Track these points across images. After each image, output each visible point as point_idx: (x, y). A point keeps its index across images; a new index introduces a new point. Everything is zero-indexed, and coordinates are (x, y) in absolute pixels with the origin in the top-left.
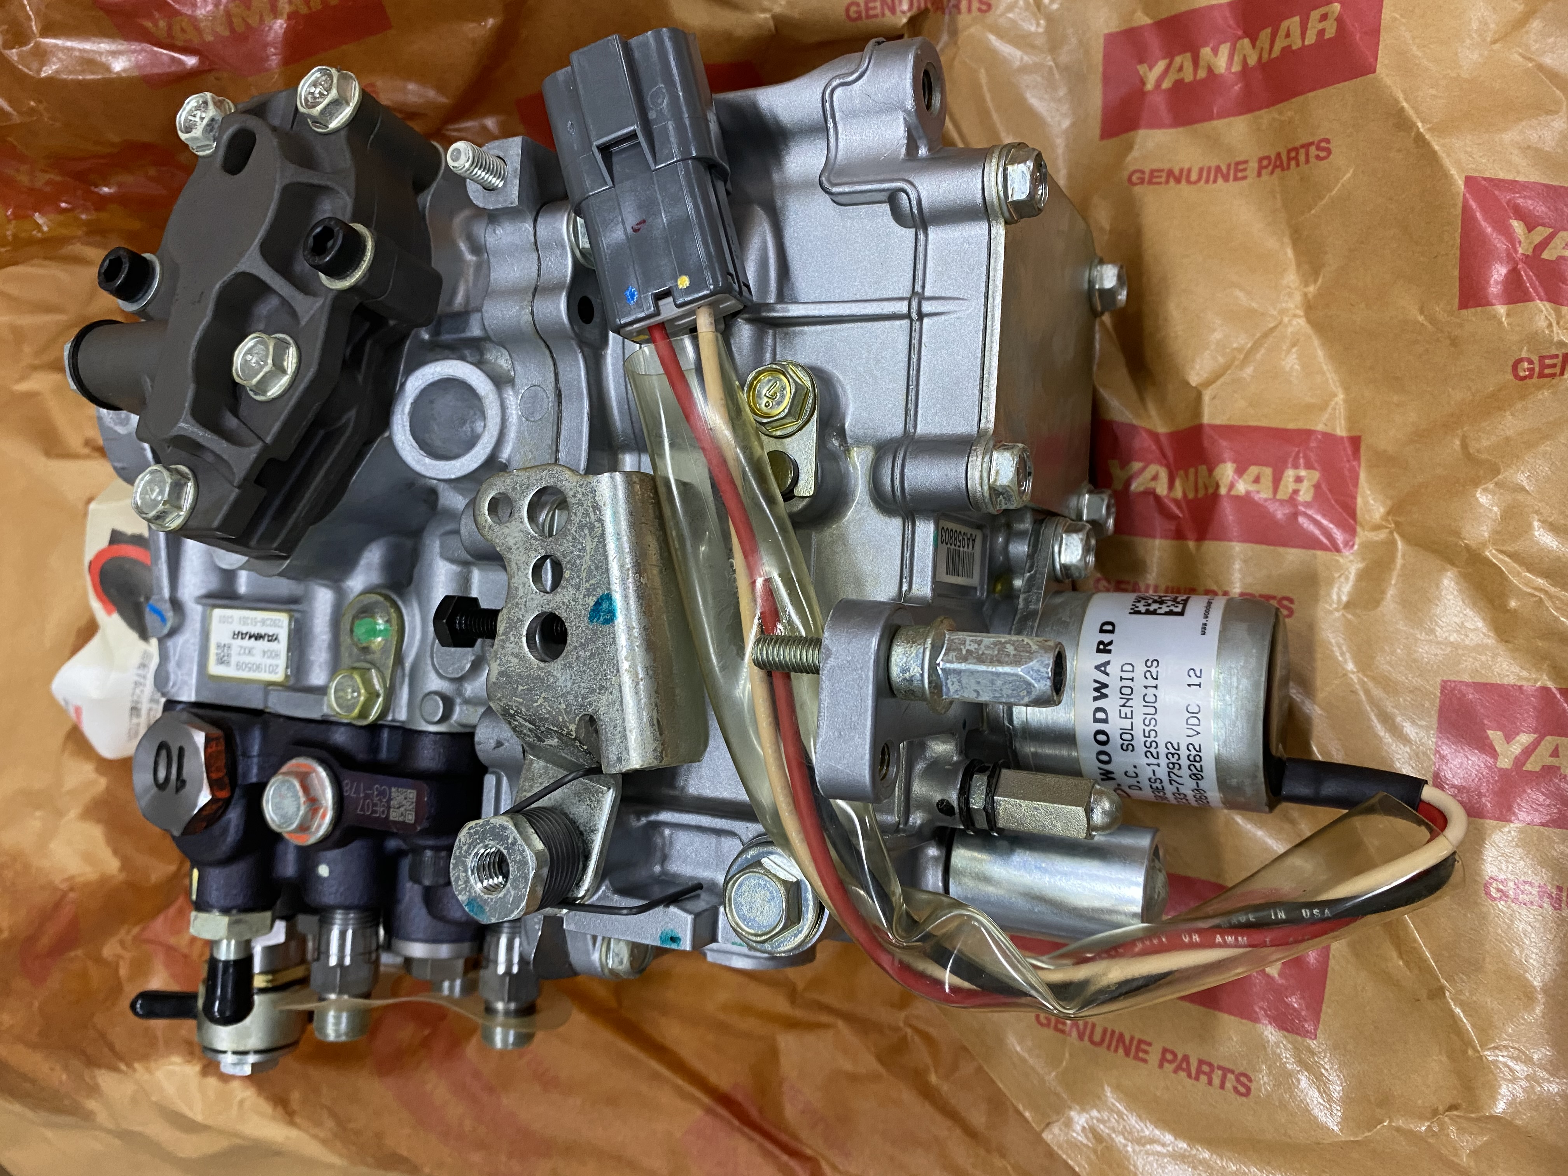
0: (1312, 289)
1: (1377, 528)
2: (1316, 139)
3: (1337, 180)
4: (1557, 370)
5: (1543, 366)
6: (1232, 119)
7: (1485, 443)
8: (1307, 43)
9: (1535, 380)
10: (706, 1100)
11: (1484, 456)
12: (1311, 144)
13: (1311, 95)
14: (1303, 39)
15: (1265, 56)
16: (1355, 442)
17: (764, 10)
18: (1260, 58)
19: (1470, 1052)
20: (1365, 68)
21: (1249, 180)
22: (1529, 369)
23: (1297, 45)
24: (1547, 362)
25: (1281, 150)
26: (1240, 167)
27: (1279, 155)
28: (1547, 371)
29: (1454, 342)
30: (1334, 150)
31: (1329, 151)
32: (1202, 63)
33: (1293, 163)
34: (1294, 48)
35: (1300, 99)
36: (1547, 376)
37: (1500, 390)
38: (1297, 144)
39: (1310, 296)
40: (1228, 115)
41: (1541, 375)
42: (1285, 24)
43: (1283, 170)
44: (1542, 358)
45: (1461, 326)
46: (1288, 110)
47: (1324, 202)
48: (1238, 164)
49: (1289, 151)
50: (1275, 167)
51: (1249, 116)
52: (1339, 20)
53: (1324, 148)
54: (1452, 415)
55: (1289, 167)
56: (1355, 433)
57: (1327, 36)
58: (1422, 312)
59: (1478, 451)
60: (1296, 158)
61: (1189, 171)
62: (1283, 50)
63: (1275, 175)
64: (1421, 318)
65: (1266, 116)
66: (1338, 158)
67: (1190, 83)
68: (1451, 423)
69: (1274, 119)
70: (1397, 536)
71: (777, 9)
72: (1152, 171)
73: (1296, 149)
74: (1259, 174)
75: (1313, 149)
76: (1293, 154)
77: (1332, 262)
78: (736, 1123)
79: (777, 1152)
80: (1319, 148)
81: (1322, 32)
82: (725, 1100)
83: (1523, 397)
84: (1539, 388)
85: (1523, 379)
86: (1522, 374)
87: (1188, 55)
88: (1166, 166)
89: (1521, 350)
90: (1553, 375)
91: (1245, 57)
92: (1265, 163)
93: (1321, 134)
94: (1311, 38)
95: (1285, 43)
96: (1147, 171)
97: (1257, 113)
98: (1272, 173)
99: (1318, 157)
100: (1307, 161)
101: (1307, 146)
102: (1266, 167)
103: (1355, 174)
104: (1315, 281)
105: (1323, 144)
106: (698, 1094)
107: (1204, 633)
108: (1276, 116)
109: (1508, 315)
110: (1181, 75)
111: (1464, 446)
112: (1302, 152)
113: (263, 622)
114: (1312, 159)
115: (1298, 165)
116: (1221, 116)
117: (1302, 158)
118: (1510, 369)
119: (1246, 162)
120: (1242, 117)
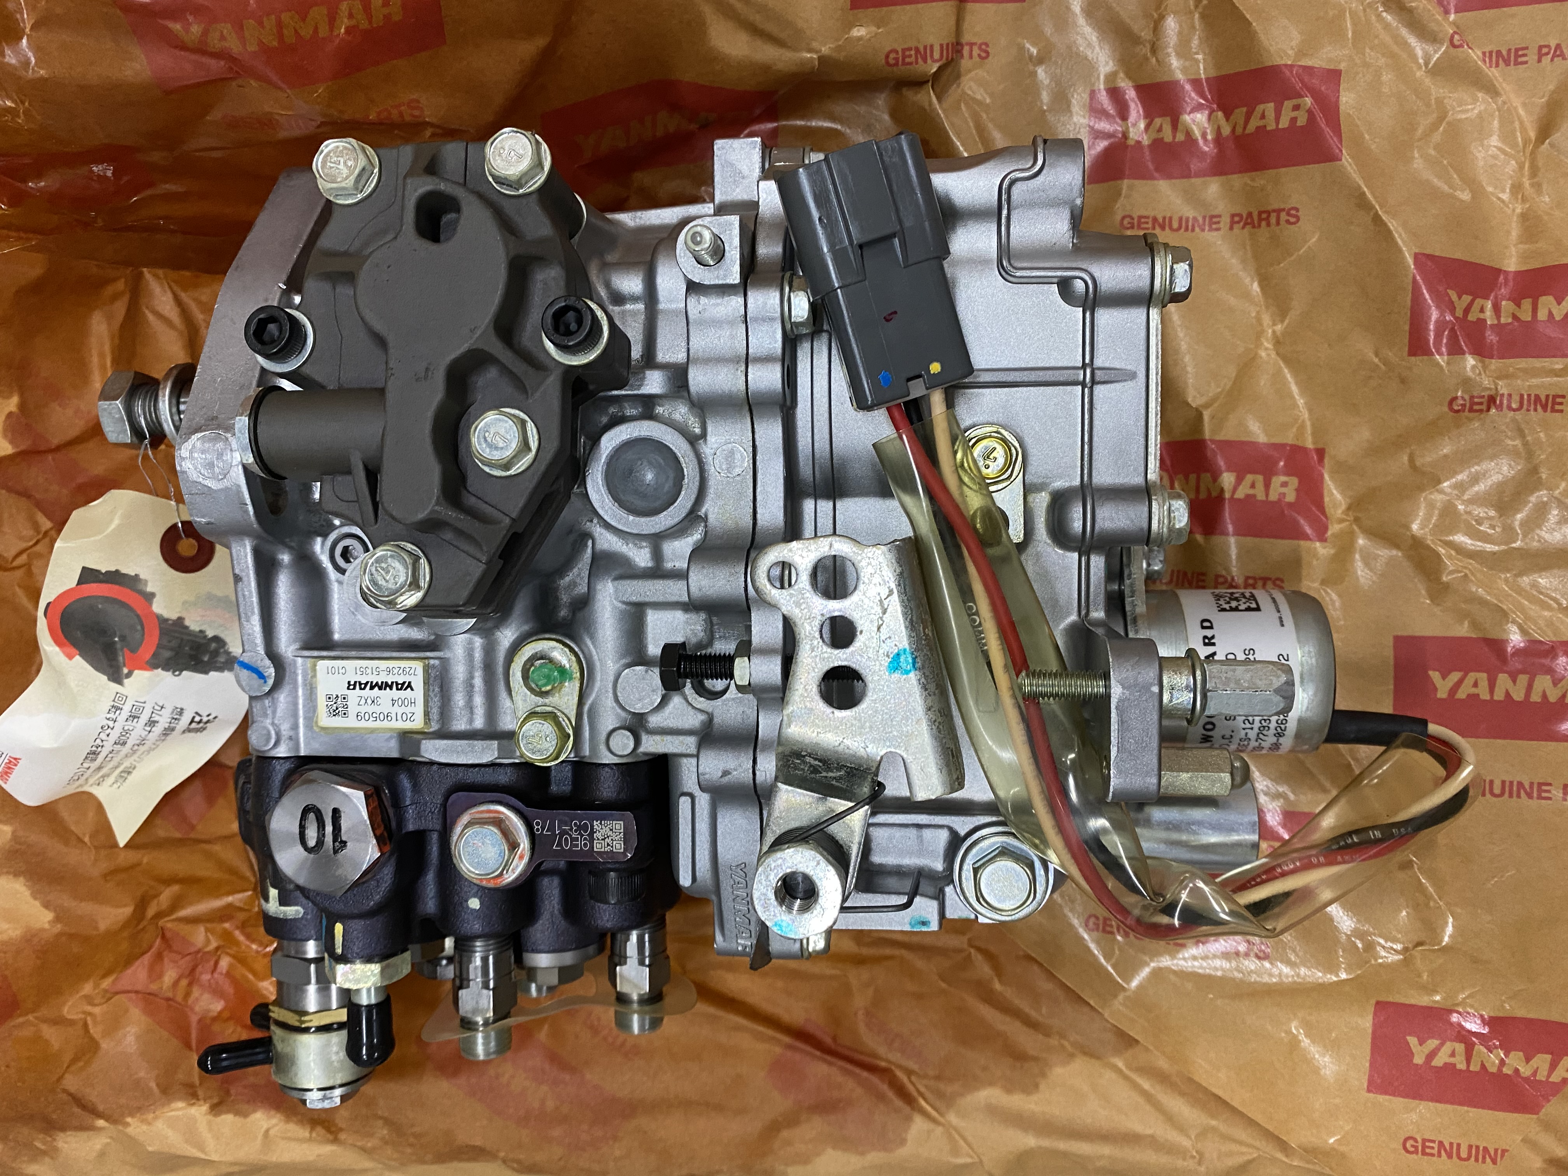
0: (1279, 328)
1: (1341, 521)
2: (1288, 206)
3: (1306, 242)
4: (1484, 407)
5: (1473, 404)
6: (1208, 178)
7: (1428, 459)
8: (1280, 126)
9: (1466, 413)
10: (787, 1039)
11: (1429, 469)
12: (1283, 210)
13: (1283, 170)
14: (1277, 123)
15: (1239, 131)
16: (1321, 453)
17: (810, 51)
18: (1233, 130)
19: (1432, 904)
20: (1329, 156)
21: (1221, 232)
22: (1461, 405)
23: (1271, 126)
24: (1476, 400)
25: (1251, 210)
26: (1215, 220)
27: (1250, 214)
28: (1476, 407)
29: (1403, 381)
30: (1302, 218)
31: (1298, 219)
32: (1180, 127)
33: (1264, 223)
34: (1269, 128)
35: (1272, 172)
36: (1477, 411)
37: (1438, 419)
38: (1270, 208)
39: (1278, 333)
40: (1204, 176)
41: (1471, 410)
42: (1260, 108)
43: (1254, 227)
44: (1472, 397)
45: (1410, 369)
46: (1260, 179)
47: (1292, 258)
48: (1212, 217)
49: (1260, 213)
50: (1246, 224)
51: (1223, 178)
52: (1310, 112)
53: (1293, 215)
54: (1400, 436)
55: (1259, 226)
56: (1320, 446)
57: (1299, 123)
58: (1377, 355)
59: (1423, 465)
60: (1267, 219)
61: (1171, 219)
62: (1258, 128)
63: (1245, 230)
64: (1376, 360)
65: (1237, 180)
66: (1305, 224)
67: (1169, 144)
68: (1400, 442)
69: (1246, 184)
70: (1355, 527)
71: (825, 50)
72: (1140, 217)
73: (1269, 213)
74: (1231, 228)
75: (1283, 216)
76: (1264, 216)
77: (1297, 308)
78: (818, 1053)
79: (858, 1070)
80: (1288, 214)
81: (1294, 120)
82: (801, 1035)
83: (1458, 426)
84: (1470, 420)
85: (1458, 411)
86: (1456, 408)
87: (1168, 119)
88: (1151, 214)
89: (1457, 391)
90: (1481, 411)
91: (1219, 128)
92: (1237, 219)
93: (1293, 203)
94: (1284, 123)
95: (1261, 123)
96: (1135, 216)
97: (1229, 177)
98: (1243, 228)
99: (1288, 222)
100: (1278, 223)
101: (1278, 211)
102: (1238, 222)
103: (1319, 239)
104: (1282, 321)
105: (1293, 212)
106: (779, 1036)
107: (1283, 625)
108: (1249, 182)
109: (1448, 363)
110: (1161, 135)
111: (1411, 460)
112: (1273, 216)
113: (389, 671)
114: (1282, 222)
115: (1268, 225)
116: (1197, 175)
117: (1273, 220)
118: (1446, 404)
119: (1220, 216)
120: (1216, 178)
